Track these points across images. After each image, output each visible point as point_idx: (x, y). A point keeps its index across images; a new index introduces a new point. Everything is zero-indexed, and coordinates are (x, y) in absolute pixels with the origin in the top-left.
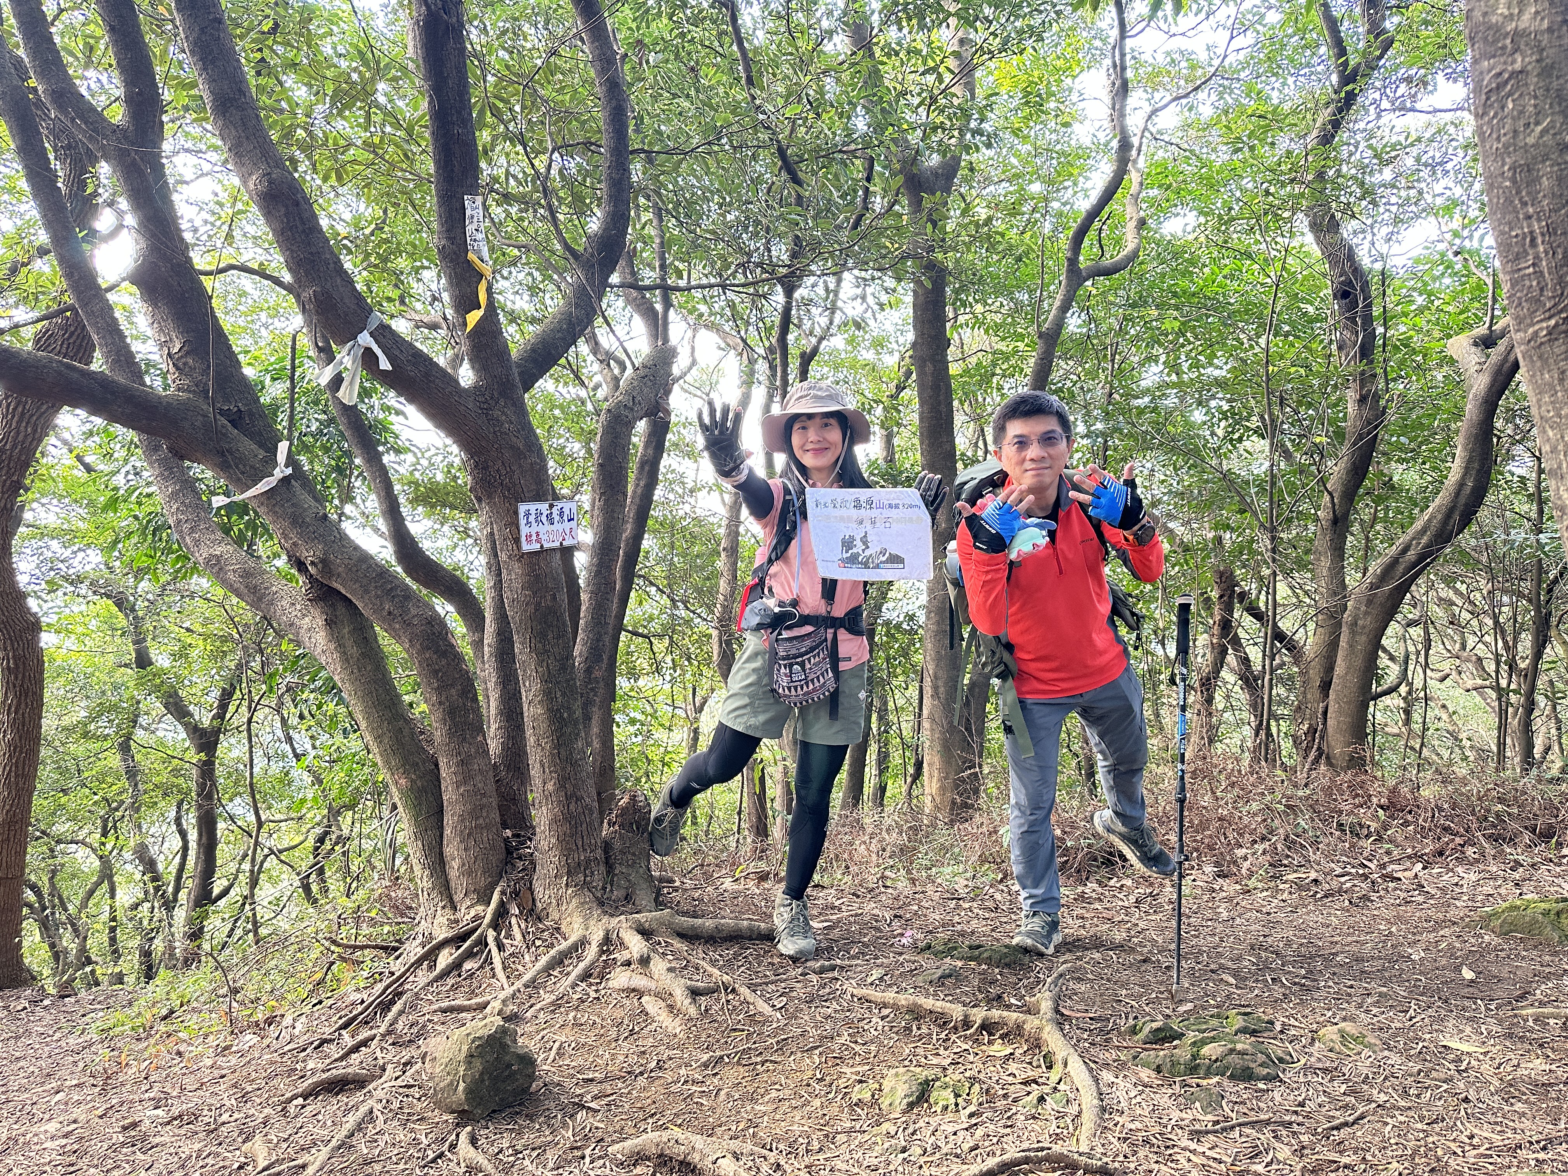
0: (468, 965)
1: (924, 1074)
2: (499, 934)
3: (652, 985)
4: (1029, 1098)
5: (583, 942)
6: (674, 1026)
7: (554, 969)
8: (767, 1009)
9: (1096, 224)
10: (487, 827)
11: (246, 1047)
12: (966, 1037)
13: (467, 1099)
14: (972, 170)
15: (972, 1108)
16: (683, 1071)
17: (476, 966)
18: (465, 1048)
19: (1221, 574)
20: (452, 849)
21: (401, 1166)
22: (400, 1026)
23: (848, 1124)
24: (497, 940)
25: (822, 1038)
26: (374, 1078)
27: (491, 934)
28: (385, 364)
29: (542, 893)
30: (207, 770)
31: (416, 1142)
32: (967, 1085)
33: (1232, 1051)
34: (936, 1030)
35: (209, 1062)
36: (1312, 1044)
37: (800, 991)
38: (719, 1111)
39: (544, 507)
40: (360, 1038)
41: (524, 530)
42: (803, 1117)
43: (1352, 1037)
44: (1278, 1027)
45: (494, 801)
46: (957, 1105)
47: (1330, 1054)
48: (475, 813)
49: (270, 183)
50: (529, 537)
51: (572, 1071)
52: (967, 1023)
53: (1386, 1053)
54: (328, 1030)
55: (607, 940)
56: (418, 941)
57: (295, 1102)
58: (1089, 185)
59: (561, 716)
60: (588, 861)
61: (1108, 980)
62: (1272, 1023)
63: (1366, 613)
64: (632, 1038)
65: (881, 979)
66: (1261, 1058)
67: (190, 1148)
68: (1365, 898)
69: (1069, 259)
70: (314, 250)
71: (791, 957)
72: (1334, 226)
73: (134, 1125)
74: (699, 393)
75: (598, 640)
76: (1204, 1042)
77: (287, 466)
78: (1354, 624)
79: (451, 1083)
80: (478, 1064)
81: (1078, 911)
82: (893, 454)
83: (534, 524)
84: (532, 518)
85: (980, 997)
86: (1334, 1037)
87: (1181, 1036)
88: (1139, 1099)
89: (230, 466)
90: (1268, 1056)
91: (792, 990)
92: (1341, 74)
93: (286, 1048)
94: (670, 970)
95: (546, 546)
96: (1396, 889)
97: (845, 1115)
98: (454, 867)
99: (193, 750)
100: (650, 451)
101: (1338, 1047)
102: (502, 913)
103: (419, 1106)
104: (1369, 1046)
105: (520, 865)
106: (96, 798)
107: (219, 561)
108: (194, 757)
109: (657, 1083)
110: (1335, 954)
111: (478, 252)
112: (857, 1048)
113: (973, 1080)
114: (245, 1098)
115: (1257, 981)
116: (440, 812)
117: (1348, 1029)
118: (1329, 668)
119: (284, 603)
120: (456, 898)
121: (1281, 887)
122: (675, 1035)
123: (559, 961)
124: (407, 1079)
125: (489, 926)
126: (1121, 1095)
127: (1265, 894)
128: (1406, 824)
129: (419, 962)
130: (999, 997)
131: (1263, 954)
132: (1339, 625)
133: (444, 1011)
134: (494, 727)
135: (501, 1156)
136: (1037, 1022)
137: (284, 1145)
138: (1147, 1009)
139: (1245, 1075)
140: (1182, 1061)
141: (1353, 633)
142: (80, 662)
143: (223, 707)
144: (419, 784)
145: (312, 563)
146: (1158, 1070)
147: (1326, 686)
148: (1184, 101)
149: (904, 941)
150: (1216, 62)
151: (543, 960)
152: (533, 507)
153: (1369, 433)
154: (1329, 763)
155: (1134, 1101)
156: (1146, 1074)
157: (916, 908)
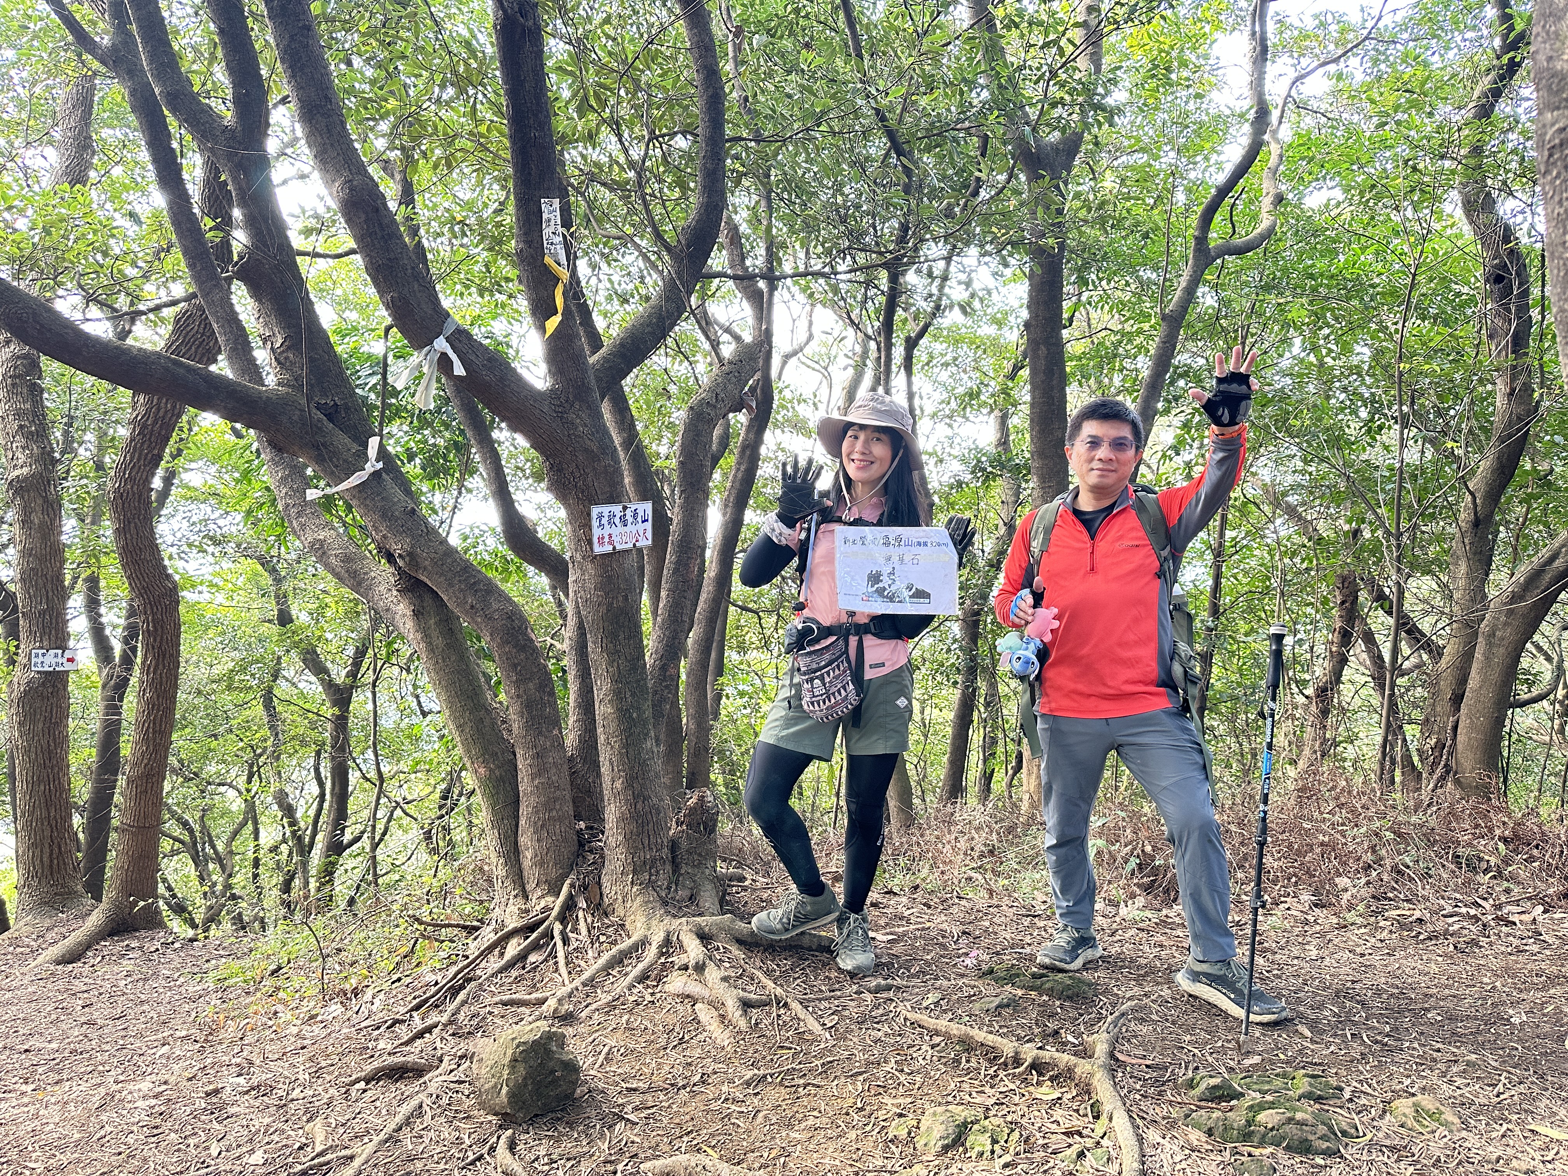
0: (533, 958)
1: (962, 1113)
2: (565, 927)
3: (706, 993)
4: (1069, 1152)
5: (644, 943)
6: (723, 1037)
7: (613, 968)
8: (816, 1028)
9: (1228, 201)
10: (560, 819)
11: (330, 1018)
12: (1014, 1075)
13: (509, 1102)
14: (1097, 144)
15: (1007, 1158)
16: (725, 1088)
17: (541, 958)
18: (510, 1052)
19: (1344, 579)
20: (526, 839)
21: (442, 1166)
22: (461, 1017)
23: (879, 1163)
24: (563, 933)
25: (868, 1063)
26: (431, 1068)
27: (557, 927)
28: (459, 370)
29: (610, 888)
30: (341, 723)
31: (459, 1141)
32: (1007, 1131)
33: (1290, 1120)
34: (984, 1064)
35: (295, 1030)
36: (1381, 1117)
37: (853, 1009)
38: (754, 1135)
39: (617, 509)
40: (429, 1022)
41: (596, 532)
42: (836, 1150)
43: (1427, 1113)
44: (1347, 1095)
45: (568, 795)
46: (993, 1152)
47: (1402, 1130)
48: (548, 805)
49: (351, 190)
50: (601, 539)
51: (617, 1079)
52: (1017, 1061)
53: (1464, 1134)
54: (403, 1010)
55: (667, 942)
56: (491, 928)
57: (357, 1086)
58: (1222, 158)
59: (631, 717)
60: (654, 861)
61: (1173, 1023)
62: (1341, 1089)
63: (1506, 624)
64: (680, 1048)
65: (937, 1004)
66: (1322, 1129)
67: (261, 1121)
68: (1474, 943)
69: (1196, 238)
70: (392, 256)
71: (849, 972)
72: (1489, 204)
73: (216, 1091)
74: (817, 367)
75: (674, 638)
76: (1261, 1107)
77: (377, 461)
78: (1492, 634)
79: (495, 1086)
80: (521, 1070)
81: (1160, 938)
82: (1008, 436)
83: (607, 526)
84: (605, 521)
85: (1036, 1031)
86: (1407, 1111)
87: (1239, 1096)
88: (1184, 1165)
89: (324, 460)
90: (1331, 1128)
91: (845, 1008)
92: (1505, 37)
93: (363, 1025)
94: (725, 979)
95: (619, 547)
96: (1508, 935)
97: (878, 1152)
98: (528, 857)
99: (328, 704)
100: (752, 436)
101: (1410, 1123)
102: (570, 906)
103: (468, 1103)
104: (1446, 1124)
105: (591, 857)
106: (241, 744)
107: (322, 546)
108: (329, 711)
109: (698, 1097)
110: (1427, 1010)
111: (555, 256)
112: (902, 1078)
113: (1013, 1125)
114: (317, 1074)
115: (1335, 1035)
116: (516, 802)
117: (1423, 1103)
118: (1462, 680)
119: (381, 588)
120: (528, 888)
121: (1382, 924)
122: (723, 1048)
123: (619, 961)
124: (459, 1074)
125: (556, 919)
126: (1165, 1157)
127: (1363, 930)
128: (1531, 859)
129: (490, 949)
130: (1056, 1032)
131: (1348, 1004)
132: (1476, 634)
133: (505, 1004)
134: (571, 720)
135: (536, 1165)
136: (1088, 1067)
137: (341, 1130)
138: (1210, 1059)
139: (1303, 1148)
140: (1235, 1125)
141: (1490, 645)
142: (230, 616)
143: (357, 664)
144: (497, 773)
145: (400, 556)
146: (1210, 1133)
147: (1457, 699)
148: (1332, 68)
149: (968, 961)
150: (1370, 24)
151: (606, 957)
152: (605, 509)
153: (1519, 430)
154: (1457, 782)
155: (1178, 1167)
156: (1196, 1136)
157: (987, 924)
